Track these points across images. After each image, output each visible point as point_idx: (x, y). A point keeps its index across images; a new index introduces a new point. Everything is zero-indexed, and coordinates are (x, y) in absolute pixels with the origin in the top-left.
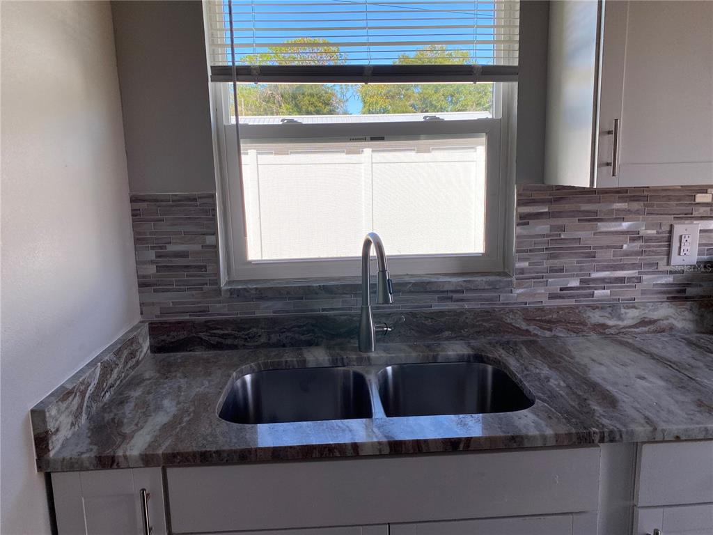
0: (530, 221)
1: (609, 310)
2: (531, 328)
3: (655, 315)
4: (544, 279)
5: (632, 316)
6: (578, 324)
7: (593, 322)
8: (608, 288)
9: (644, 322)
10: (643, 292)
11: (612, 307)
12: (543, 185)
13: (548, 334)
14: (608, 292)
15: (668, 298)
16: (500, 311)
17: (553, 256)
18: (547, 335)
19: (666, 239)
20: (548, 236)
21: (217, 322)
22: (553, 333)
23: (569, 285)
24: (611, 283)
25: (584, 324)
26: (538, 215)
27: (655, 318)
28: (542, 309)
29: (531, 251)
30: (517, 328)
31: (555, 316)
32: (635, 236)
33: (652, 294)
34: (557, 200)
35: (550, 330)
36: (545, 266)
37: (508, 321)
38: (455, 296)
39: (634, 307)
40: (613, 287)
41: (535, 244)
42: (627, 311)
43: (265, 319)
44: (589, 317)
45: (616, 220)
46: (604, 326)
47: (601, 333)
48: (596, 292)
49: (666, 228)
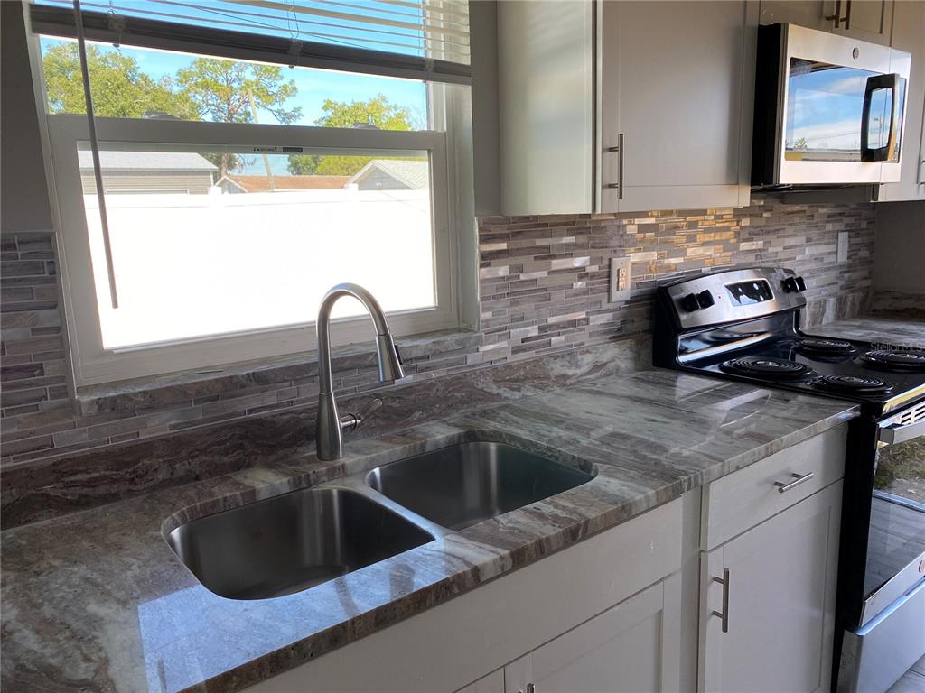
0: (491, 262)
1: (568, 358)
2: (501, 391)
3: (605, 358)
4: (508, 331)
5: (587, 360)
6: (543, 378)
7: (555, 374)
8: (563, 333)
9: (597, 367)
10: (591, 335)
11: (569, 355)
12: (499, 216)
13: (517, 395)
14: (562, 338)
15: (610, 338)
16: (471, 375)
17: (514, 303)
18: (517, 397)
19: (606, 275)
20: (508, 278)
21: (75, 461)
22: (522, 392)
23: (529, 335)
24: (564, 327)
25: (548, 377)
26: (499, 254)
27: (605, 360)
28: (509, 367)
29: (494, 297)
30: (489, 393)
31: (522, 373)
32: (582, 273)
33: (599, 335)
34: (515, 235)
35: (519, 390)
36: (507, 315)
37: (480, 386)
38: (421, 364)
39: (588, 352)
40: (567, 332)
41: (497, 289)
42: (583, 356)
43: (162, 440)
44: (552, 369)
45: (565, 256)
46: (565, 377)
47: (564, 385)
48: (553, 339)
49: (606, 263)
